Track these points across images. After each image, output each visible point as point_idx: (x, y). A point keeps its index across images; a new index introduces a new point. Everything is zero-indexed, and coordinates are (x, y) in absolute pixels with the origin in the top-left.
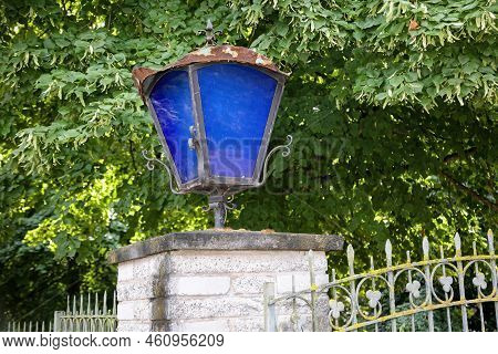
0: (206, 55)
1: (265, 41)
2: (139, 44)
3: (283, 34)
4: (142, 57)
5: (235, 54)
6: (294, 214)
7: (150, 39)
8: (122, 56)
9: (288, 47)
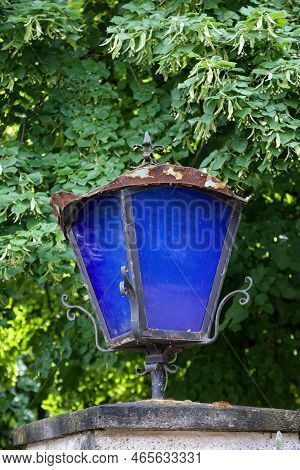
0: (142, 177)
1: (216, 160)
2: (59, 160)
3: (241, 150)
4: (62, 177)
5: (179, 176)
6: (256, 375)
7: (73, 153)
8: (38, 176)
9: (246, 166)
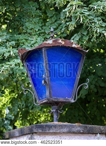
0: (50, 43)
1: (76, 37)
2: (21, 37)
3: (85, 34)
4: (22, 43)
5: (63, 43)
6: (90, 113)
7: (26, 35)
8: (14, 43)
9: (87, 39)
